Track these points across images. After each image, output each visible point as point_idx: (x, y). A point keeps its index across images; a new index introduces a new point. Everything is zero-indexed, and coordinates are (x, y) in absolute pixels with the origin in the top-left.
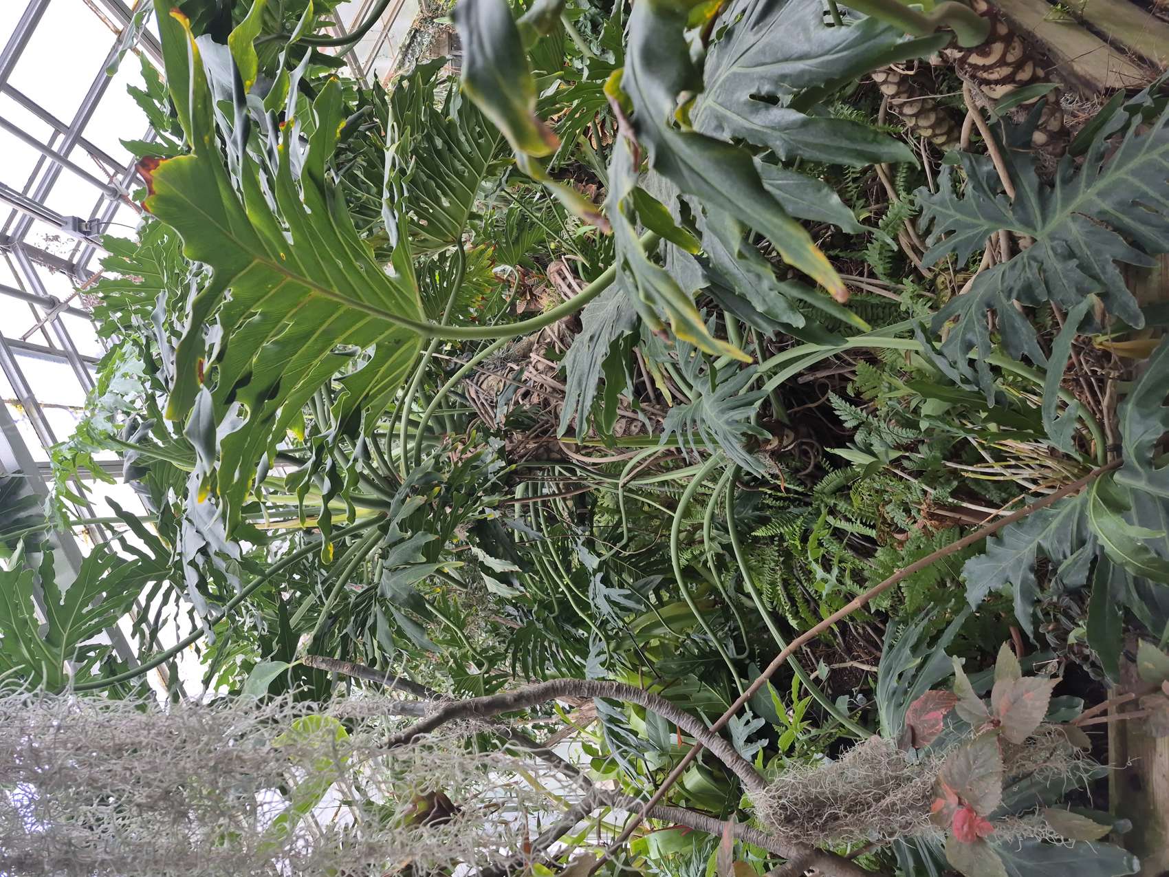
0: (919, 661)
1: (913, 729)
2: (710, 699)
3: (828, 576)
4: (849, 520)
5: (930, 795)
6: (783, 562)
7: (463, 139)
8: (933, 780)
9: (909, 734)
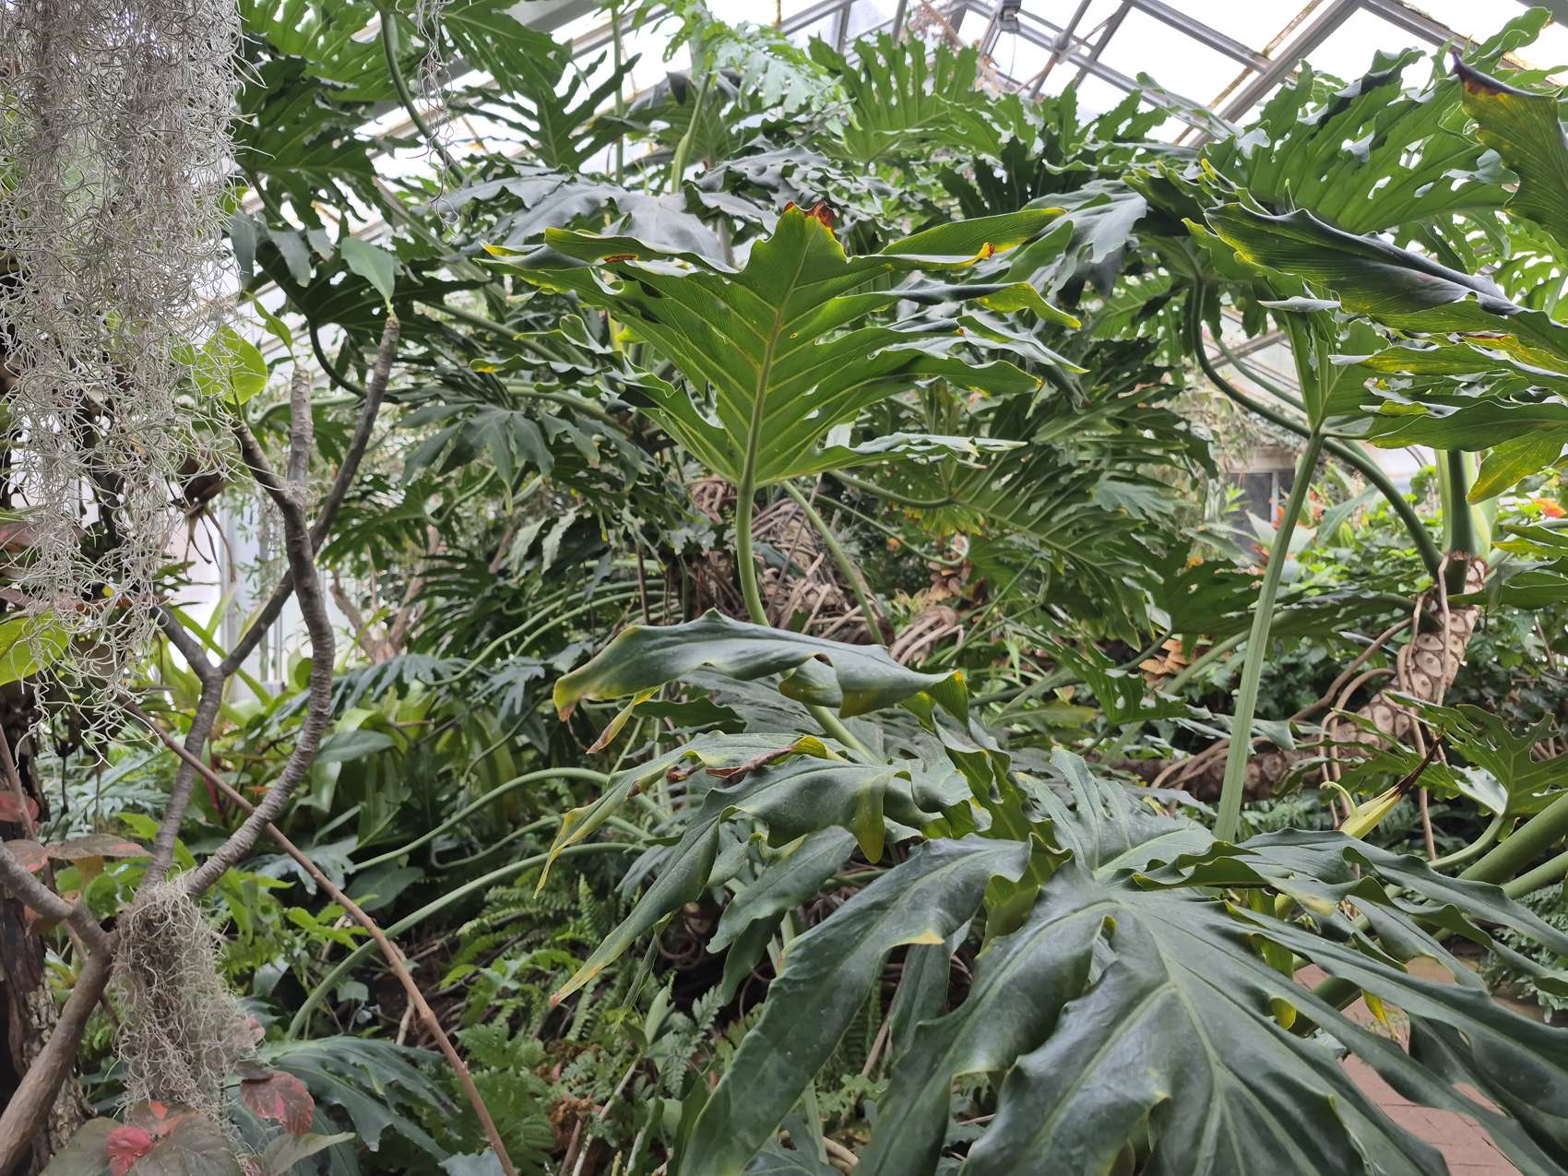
0: (380, 1092)
1: (265, 1081)
2: (377, 816)
3: (509, 976)
4: (591, 1005)
5: (175, 1102)
6: (547, 917)
7: (1072, 509)
8: (192, 1104)
9: (260, 1076)
